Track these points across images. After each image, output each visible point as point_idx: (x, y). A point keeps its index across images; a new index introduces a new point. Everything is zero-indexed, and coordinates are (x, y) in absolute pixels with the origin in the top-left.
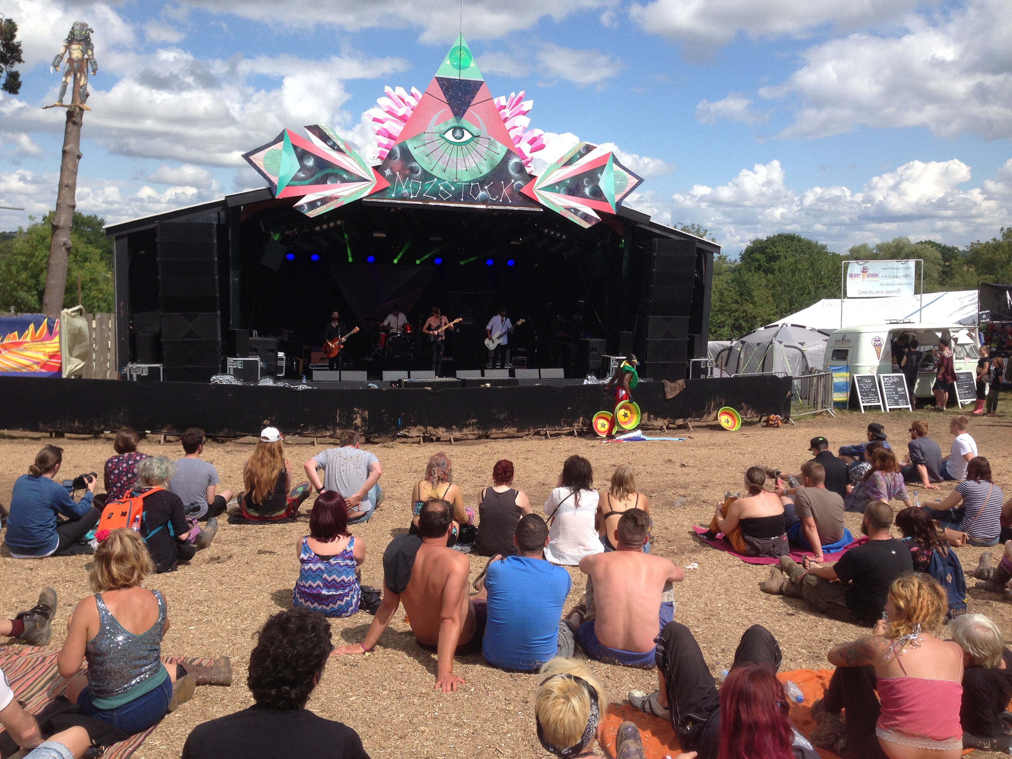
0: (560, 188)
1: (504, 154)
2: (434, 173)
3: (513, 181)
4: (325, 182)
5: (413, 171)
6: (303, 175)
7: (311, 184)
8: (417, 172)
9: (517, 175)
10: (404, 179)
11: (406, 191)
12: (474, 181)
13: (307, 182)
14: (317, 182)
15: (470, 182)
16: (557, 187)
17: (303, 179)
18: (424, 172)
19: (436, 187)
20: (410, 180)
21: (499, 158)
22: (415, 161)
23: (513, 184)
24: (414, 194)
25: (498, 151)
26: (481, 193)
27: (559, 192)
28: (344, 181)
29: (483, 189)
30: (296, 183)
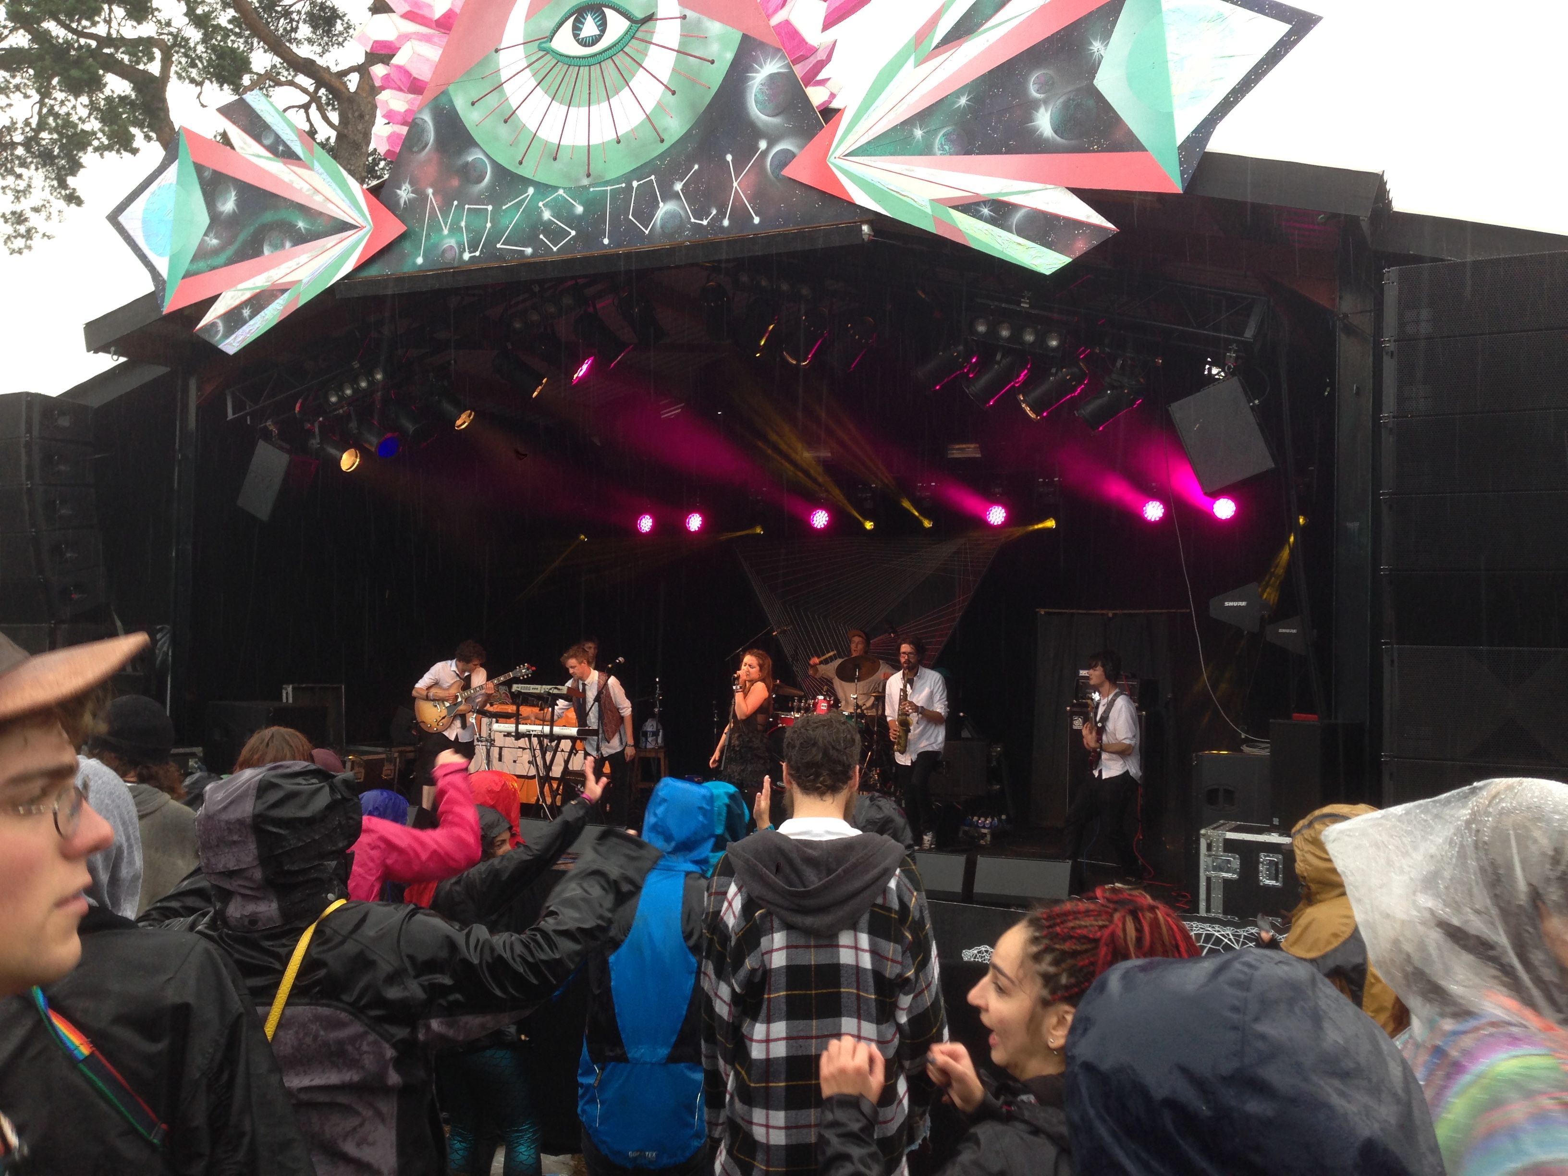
0: (930, 135)
1: (729, 56)
2: (526, 171)
3: (763, 145)
4: (258, 253)
5: (469, 174)
6: (215, 242)
7: (231, 262)
8: (481, 178)
9: (776, 120)
10: (445, 208)
11: (452, 242)
12: (639, 172)
13: (222, 258)
14: (242, 255)
15: (628, 178)
16: (918, 133)
17: (216, 252)
18: (501, 172)
19: (533, 213)
20: (460, 207)
21: (715, 76)
22: (475, 144)
23: (765, 153)
24: (473, 248)
25: (713, 49)
26: (664, 208)
27: (926, 150)
28: (301, 239)
29: (669, 195)
30: (202, 264)
